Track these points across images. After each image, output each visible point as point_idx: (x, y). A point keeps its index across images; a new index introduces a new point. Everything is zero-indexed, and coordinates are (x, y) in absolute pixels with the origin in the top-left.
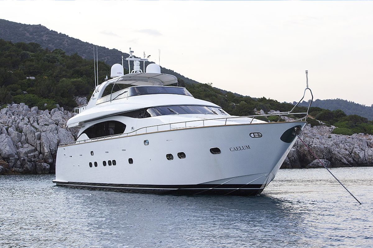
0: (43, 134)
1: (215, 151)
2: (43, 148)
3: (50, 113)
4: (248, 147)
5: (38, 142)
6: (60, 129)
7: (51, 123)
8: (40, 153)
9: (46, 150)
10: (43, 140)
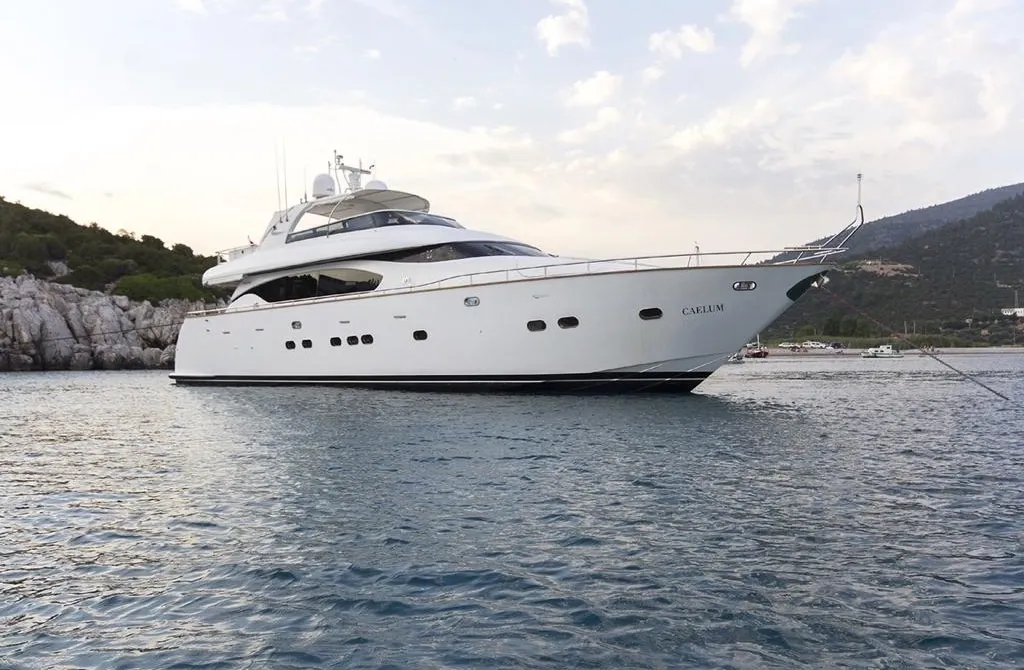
0: (16, 311)
1: (651, 314)
2: (20, 333)
3: (14, 282)
4: (720, 308)
5: (9, 323)
6: (42, 306)
7: (24, 296)
8: (14, 339)
9: (26, 337)
10: (18, 320)
